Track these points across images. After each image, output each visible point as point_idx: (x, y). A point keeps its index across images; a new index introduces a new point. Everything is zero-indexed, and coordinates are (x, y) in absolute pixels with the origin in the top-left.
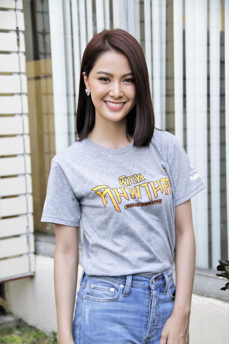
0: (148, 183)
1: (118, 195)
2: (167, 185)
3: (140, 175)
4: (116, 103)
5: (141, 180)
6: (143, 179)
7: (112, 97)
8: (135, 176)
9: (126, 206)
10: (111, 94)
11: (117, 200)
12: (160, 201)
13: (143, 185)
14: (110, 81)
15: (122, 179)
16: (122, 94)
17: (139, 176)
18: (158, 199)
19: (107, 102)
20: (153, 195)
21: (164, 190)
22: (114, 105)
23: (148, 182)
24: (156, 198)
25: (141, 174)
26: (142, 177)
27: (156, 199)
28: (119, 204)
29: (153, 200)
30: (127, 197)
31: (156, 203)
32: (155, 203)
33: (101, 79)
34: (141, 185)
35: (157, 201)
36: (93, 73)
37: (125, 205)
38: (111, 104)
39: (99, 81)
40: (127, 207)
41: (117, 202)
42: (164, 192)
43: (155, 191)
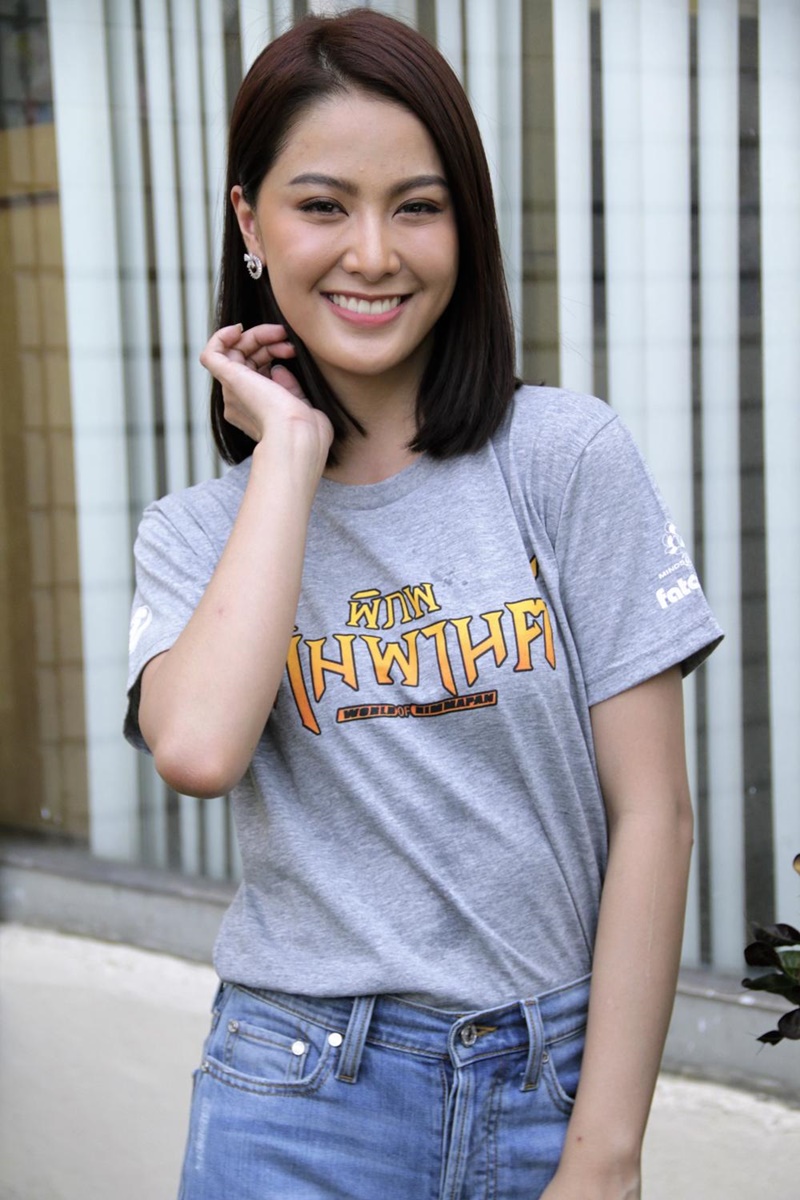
0: (448, 621)
1: (318, 665)
2: (536, 631)
3: (424, 591)
4: (371, 300)
5: (425, 608)
6: (433, 607)
7: (355, 273)
8: (407, 590)
9: (342, 712)
10: (351, 261)
11: (309, 685)
12: (489, 698)
13: (428, 632)
14: (343, 211)
15: (363, 601)
16: (394, 262)
17: (418, 592)
18: (479, 688)
19: (335, 299)
20: (459, 672)
21: (512, 653)
22: (362, 307)
23: (448, 618)
24: (470, 686)
25: (427, 587)
26: (429, 599)
27: (473, 690)
28: (313, 703)
29: (460, 694)
30: (350, 679)
31: (472, 705)
32: (468, 704)
33: (309, 206)
34: (423, 631)
35: (479, 700)
36: (277, 184)
37: (339, 709)
38: (352, 305)
39: (299, 214)
40: (347, 715)
41: (311, 693)
42: (512, 661)
43: (470, 655)
